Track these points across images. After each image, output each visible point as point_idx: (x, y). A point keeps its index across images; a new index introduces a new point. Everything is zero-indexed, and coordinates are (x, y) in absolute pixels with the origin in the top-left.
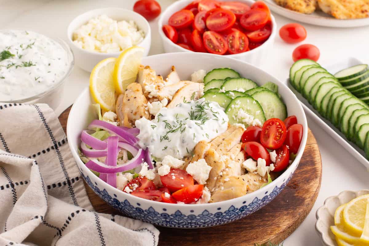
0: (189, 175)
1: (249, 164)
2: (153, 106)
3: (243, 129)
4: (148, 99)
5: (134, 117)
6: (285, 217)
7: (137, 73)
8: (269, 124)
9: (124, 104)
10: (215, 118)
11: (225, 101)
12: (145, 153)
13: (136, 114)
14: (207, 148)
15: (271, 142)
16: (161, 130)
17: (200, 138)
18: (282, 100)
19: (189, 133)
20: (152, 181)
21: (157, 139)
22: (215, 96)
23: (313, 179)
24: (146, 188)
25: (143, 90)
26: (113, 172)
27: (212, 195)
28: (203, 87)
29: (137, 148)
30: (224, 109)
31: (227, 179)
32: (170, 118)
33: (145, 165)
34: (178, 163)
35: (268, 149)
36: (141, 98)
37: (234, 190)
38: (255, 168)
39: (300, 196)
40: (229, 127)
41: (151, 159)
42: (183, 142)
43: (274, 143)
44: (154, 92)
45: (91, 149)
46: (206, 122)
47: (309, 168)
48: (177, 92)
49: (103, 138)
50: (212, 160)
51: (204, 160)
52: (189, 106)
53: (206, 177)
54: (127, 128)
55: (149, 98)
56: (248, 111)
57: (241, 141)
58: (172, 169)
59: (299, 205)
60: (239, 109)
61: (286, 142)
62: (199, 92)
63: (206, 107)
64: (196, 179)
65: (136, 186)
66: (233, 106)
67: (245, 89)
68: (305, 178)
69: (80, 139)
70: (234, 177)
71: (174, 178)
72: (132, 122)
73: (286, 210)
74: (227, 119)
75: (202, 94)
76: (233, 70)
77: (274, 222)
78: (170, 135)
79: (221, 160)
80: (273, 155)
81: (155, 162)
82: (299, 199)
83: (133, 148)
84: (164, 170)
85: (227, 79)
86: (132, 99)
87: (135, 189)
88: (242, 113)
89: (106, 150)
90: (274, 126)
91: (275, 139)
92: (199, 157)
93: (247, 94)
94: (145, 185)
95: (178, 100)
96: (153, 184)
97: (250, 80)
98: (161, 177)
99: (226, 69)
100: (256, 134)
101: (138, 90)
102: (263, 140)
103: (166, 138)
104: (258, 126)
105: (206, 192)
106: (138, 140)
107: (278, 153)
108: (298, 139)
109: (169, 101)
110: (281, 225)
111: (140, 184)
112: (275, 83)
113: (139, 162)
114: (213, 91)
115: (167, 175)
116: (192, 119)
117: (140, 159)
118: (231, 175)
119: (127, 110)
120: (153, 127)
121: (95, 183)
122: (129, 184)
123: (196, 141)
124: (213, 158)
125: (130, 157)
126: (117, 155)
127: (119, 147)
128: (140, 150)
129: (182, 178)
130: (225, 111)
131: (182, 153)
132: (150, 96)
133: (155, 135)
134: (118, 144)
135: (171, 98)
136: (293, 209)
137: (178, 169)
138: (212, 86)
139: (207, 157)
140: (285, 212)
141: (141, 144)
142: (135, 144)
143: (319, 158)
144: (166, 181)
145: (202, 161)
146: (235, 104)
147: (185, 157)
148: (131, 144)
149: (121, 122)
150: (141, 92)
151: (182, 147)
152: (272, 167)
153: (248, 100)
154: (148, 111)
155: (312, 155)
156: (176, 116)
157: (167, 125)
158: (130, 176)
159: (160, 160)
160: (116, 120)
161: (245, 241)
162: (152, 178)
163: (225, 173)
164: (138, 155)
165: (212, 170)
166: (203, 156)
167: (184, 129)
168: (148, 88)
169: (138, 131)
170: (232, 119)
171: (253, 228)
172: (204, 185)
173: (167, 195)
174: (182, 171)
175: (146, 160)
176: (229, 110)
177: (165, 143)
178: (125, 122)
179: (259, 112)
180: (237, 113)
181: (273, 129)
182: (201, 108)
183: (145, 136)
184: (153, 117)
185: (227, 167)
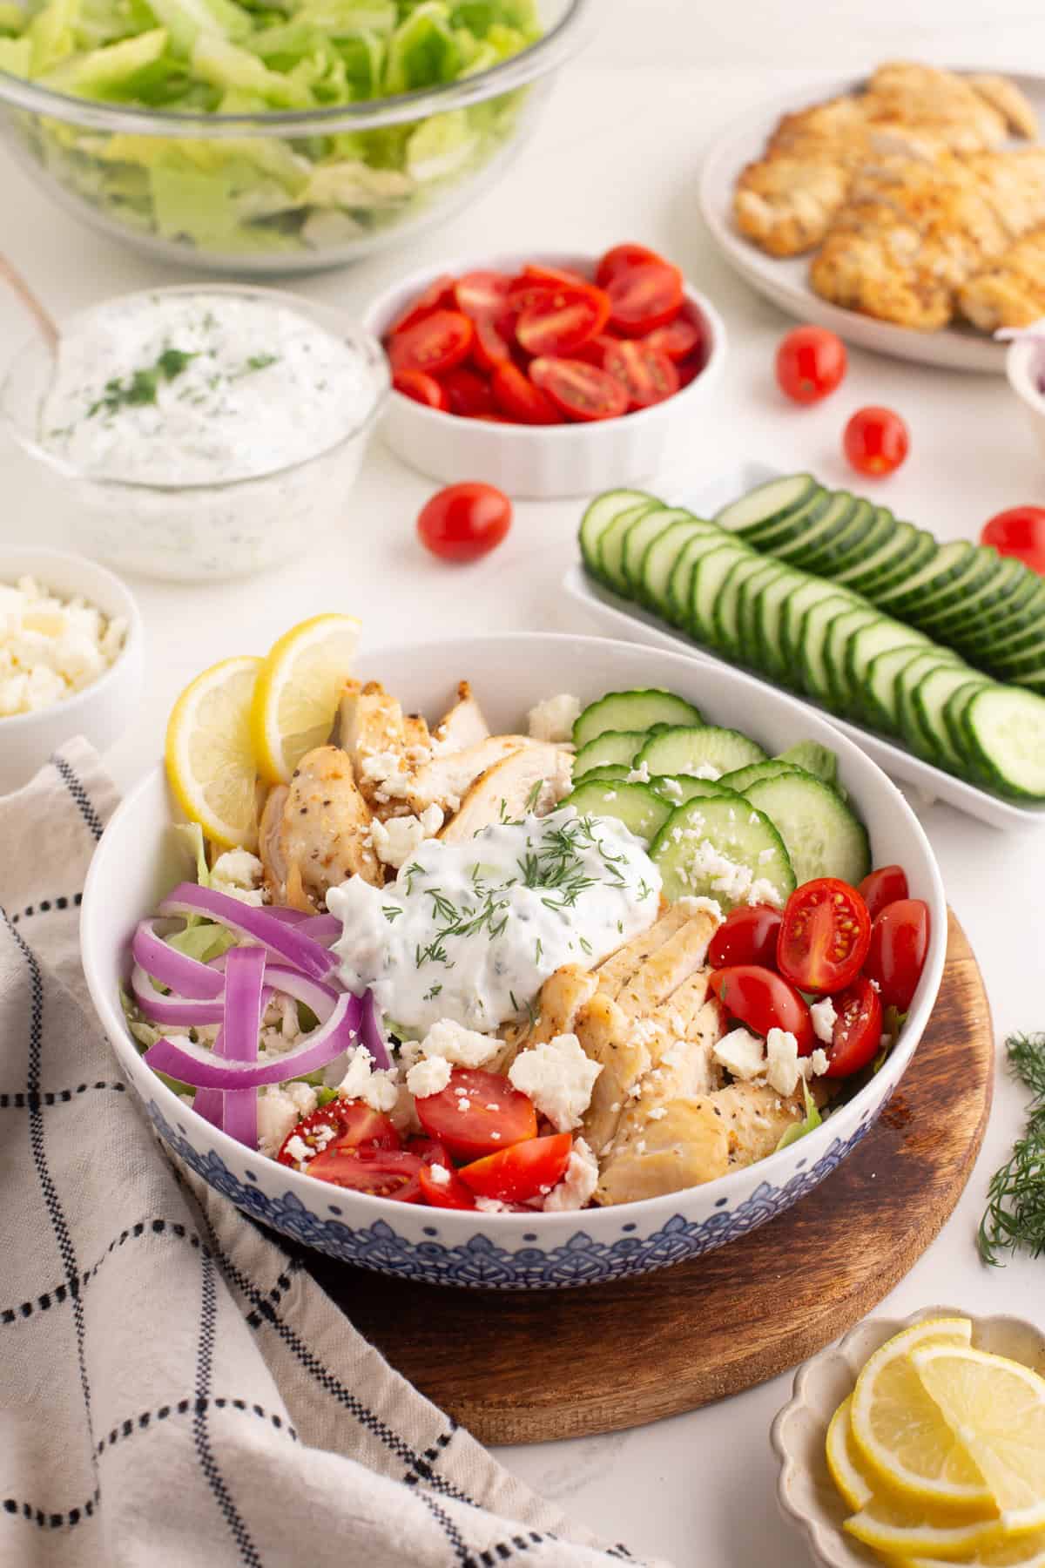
0: (519, 1096)
1: (738, 1050)
2: (390, 835)
3: (713, 919)
4: (374, 806)
5: (321, 874)
6: (864, 1236)
7: (333, 709)
8: (806, 899)
9: (289, 827)
10: (612, 878)
11: (648, 813)
12: (362, 1006)
13: (328, 861)
14: (586, 993)
15: (816, 968)
16: (419, 924)
17: (561, 955)
18: (852, 809)
19: (521, 936)
20: (385, 1115)
21: (403, 957)
22: (613, 794)
23: (962, 1092)
24: (365, 1143)
25: (357, 774)
26: (245, 1083)
27: (601, 1169)
28: (572, 763)
29: (333, 990)
30: (643, 842)
31: (657, 1112)
32: (452, 881)
33: (360, 1057)
34: (479, 1049)
35: (807, 995)
36: (349, 803)
37: (682, 1156)
38: (757, 1066)
39: (920, 1158)
40: (663, 909)
41: (383, 1032)
42: (497, 969)
43: (827, 971)
44: (395, 782)
45: (167, 992)
46: (583, 897)
47: (949, 1049)
48: (477, 782)
49: (208, 957)
50: (603, 1037)
51: (575, 1037)
52: (518, 834)
53: (582, 1100)
54: (297, 915)
55: (380, 804)
56: (733, 852)
57: (706, 962)
58: (458, 1071)
59: (915, 1192)
60: (700, 841)
61: (870, 967)
62: (556, 780)
63: (581, 839)
64: (544, 1109)
65: (328, 1133)
66: (677, 832)
67: (719, 766)
68: (937, 1087)
69: (131, 955)
70: (684, 1103)
71: (464, 1104)
72: (316, 890)
73: (871, 1208)
74: (655, 879)
75: (568, 786)
76: (674, 697)
77: (826, 1254)
78: (450, 944)
79: (637, 1039)
80: (825, 1014)
81: (397, 1043)
82: (913, 1168)
83: (318, 991)
84: (430, 1076)
85: (656, 731)
86: (315, 808)
87: (322, 1146)
88: (710, 859)
89: (221, 1000)
90: (826, 909)
91: (831, 956)
92: (555, 1027)
93: (727, 790)
94: (360, 1130)
95: (479, 812)
96: (389, 1127)
97: (736, 732)
98: (418, 1101)
99: (653, 692)
100: (761, 934)
101: (336, 776)
102: (786, 961)
103: (436, 954)
104: (768, 907)
105: (581, 1159)
106: (336, 960)
107: (839, 1008)
108: (914, 956)
109: (449, 816)
110: (850, 1268)
111: (342, 1130)
112: (828, 745)
113: (341, 1040)
114: (605, 776)
115: (438, 1096)
116: (529, 884)
117: (341, 1032)
118: (670, 1093)
119: (297, 847)
120: (391, 914)
121: (177, 1127)
122: (303, 1125)
123: (545, 969)
124: (608, 1029)
125: (308, 1023)
126: (261, 1015)
127: (268, 988)
128: (345, 998)
129: (495, 1107)
130: (650, 852)
131: (493, 1009)
132: (380, 797)
133: (396, 944)
134: (266, 977)
135: (454, 802)
136: (895, 1205)
137: (478, 1072)
138: (604, 756)
139: (583, 1025)
140: (866, 1218)
141: (348, 975)
142: (325, 977)
143: (984, 1011)
144: (436, 1114)
145: (567, 1042)
146: (686, 825)
147: (504, 1025)
148: (310, 976)
149: (276, 891)
150: (348, 780)
151: (495, 987)
152: (820, 1062)
153: (732, 811)
154: (374, 851)
155: (959, 1000)
156: (474, 873)
157: (441, 904)
158: (306, 1097)
159: (416, 1034)
160: (259, 881)
161: (724, 1329)
162: (388, 1105)
163: (648, 1087)
164: (336, 1015)
165: (602, 1074)
166: (569, 1023)
167: (503, 924)
168: (373, 767)
169: (337, 928)
170: (673, 880)
171: (749, 1278)
172: (575, 1133)
173: (440, 1175)
174: (495, 1078)
175: (366, 1037)
176: (665, 846)
177: (433, 972)
178: (290, 889)
179: (769, 853)
180: (692, 858)
181: (822, 919)
182: (561, 842)
183: (362, 946)
184: (390, 874)
185: (657, 1065)
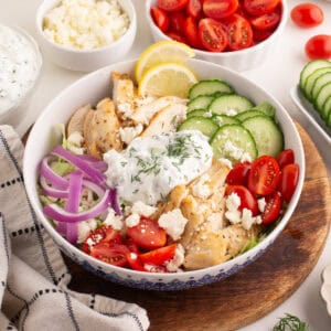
0: (161, 229)
2: (126, 133)
3: (227, 167)
4: (121, 121)
5: (102, 145)
8: (260, 162)
9: (93, 128)
10: (196, 154)
11: (210, 128)
12: (113, 193)
13: (104, 141)
14: (184, 195)
15: (260, 187)
16: (133, 168)
17: (179, 181)
18: (278, 127)
19: (164, 175)
20: (119, 232)
21: (127, 179)
22: (199, 122)
24: (111, 241)
25: (116, 110)
26: (74, 220)
27: (185, 255)
28: (186, 108)
29: (104, 188)
30: (207, 138)
31: (204, 237)
32: (144, 154)
33: (111, 212)
34: (149, 211)
35: (257, 197)
36: (113, 120)
37: (211, 254)
38: (239, 221)
39: (305, 250)
40: (213, 163)
41: (119, 203)
42: (156, 185)
43: (263, 189)
44: (128, 113)
45: (50, 185)
46: (186, 161)
47: (317, 210)
48: (155, 115)
49: (64, 175)
50: (189, 211)
51: (179, 210)
52: (166, 138)
53: (181, 231)
54: (94, 159)
55: (124, 121)
56: (238, 143)
57: (226, 182)
58: (142, 218)
59: (302, 262)
60: (227, 140)
61: (278, 187)
62: (181, 115)
63: (187, 141)
64: (169, 233)
65: (100, 237)
66: (219, 137)
67: (236, 109)
68: (311, 224)
69: (40, 172)
70: (213, 234)
71: (143, 231)
72: (102, 151)
73: (287, 267)
74: (211, 154)
75: (185, 117)
76: (224, 83)
78: (142, 176)
79: (200, 212)
80: (262, 203)
81: (123, 206)
82: (302, 254)
83: (100, 189)
84: (133, 221)
85: (216, 95)
86: (102, 123)
87: (98, 242)
88: (229, 146)
89: (68, 191)
90: (265, 167)
91: (266, 183)
92: (174, 206)
93: (238, 121)
94: (110, 236)
95: (154, 128)
96: (119, 236)
97: (243, 97)
98: (129, 228)
99: (216, 81)
100: (245, 172)
101: (109, 112)
102: (251, 184)
103: (136, 179)
104: (248, 163)
105: (179, 251)
106: (106, 178)
107: (267, 201)
108: (292, 183)
109: (145, 127)
111: (104, 236)
112: (273, 104)
114: (198, 114)
115: (135, 228)
116: (169, 155)
117: (106, 204)
118: (209, 230)
119: (95, 135)
120: (124, 164)
122: (92, 234)
123: (172, 186)
124: (191, 207)
125: (96, 197)
126: (80, 194)
127: (83, 186)
128: (108, 191)
129: (153, 232)
130: (210, 142)
131: (154, 198)
132: (124, 119)
133: (125, 174)
134: (82, 182)
135: (147, 123)
136: (295, 266)
137: (148, 219)
138: (199, 104)
139: (184, 206)
140: (286, 271)
141: (109, 183)
142: (102, 183)
144: (134, 234)
145: (177, 211)
146: (222, 134)
147: (158, 202)
148: (96, 182)
149: (88, 149)
150: (113, 113)
151: (156, 191)
152: (259, 220)
153: (238, 129)
154: (120, 138)
156: (152, 151)
157: (140, 161)
158: (93, 224)
159: (130, 204)
160: (83, 144)
162: (119, 228)
163: (202, 228)
164: (105, 196)
165: (188, 223)
166: (178, 205)
167: (159, 171)
168: (121, 108)
169: (106, 166)
170: (217, 153)
172: (178, 242)
173: (133, 256)
174: (152, 221)
175: (114, 205)
176: (215, 141)
177: (136, 184)
178: (92, 148)
179: (249, 144)
180: (224, 145)
181: (264, 172)
182: (181, 142)
183: (113, 175)
184: (125, 146)
185: (205, 221)
